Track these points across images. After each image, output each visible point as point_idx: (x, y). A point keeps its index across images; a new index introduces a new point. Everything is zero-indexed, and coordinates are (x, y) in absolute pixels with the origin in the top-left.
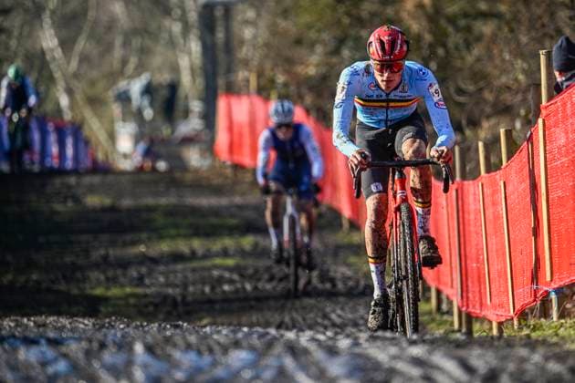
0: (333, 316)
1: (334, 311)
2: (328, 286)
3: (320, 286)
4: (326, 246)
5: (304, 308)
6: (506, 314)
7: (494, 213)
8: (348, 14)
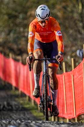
0: (13, 117)
1: (13, 115)
2: (10, 107)
3: (8, 108)
4: (8, 95)
5: (4, 114)
6: (73, 116)
7: (69, 85)
8: (13, 22)
